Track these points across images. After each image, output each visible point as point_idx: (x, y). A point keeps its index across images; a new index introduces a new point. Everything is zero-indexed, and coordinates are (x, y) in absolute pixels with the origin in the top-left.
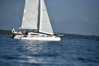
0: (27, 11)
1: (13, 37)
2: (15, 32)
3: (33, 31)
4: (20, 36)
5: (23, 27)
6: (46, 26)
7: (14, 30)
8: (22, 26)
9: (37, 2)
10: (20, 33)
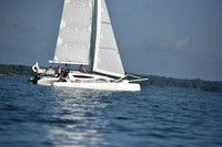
0: (67, 25)
1: (35, 82)
2: (40, 71)
3: (80, 68)
4: (50, 79)
5: (56, 60)
6: (109, 58)
7: (37, 65)
8: (55, 58)
9: (91, 5)
10: (51, 72)
